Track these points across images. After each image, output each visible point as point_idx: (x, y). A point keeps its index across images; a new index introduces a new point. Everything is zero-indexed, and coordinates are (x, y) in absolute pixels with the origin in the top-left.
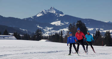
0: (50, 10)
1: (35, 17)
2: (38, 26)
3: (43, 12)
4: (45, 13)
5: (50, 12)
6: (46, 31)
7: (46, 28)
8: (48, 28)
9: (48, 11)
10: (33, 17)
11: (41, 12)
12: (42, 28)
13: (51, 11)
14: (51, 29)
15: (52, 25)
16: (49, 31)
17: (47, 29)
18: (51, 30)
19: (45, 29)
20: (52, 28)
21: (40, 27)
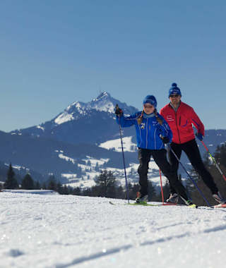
0: (97, 103)
1: (50, 125)
2: (61, 156)
3: (74, 108)
4: (81, 112)
5: (96, 107)
6: (87, 170)
7: (87, 161)
8: (94, 162)
9: (89, 107)
10: (42, 125)
11: (69, 108)
12: (73, 160)
13: (102, 105)
14: (101, 162)
15: (104, 149)
16: (97, 169)
17: (89, 164)
18: (101, 166)
19: (84, 163)
20: (107, 160)
21: (67, 158)
